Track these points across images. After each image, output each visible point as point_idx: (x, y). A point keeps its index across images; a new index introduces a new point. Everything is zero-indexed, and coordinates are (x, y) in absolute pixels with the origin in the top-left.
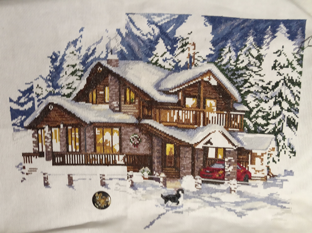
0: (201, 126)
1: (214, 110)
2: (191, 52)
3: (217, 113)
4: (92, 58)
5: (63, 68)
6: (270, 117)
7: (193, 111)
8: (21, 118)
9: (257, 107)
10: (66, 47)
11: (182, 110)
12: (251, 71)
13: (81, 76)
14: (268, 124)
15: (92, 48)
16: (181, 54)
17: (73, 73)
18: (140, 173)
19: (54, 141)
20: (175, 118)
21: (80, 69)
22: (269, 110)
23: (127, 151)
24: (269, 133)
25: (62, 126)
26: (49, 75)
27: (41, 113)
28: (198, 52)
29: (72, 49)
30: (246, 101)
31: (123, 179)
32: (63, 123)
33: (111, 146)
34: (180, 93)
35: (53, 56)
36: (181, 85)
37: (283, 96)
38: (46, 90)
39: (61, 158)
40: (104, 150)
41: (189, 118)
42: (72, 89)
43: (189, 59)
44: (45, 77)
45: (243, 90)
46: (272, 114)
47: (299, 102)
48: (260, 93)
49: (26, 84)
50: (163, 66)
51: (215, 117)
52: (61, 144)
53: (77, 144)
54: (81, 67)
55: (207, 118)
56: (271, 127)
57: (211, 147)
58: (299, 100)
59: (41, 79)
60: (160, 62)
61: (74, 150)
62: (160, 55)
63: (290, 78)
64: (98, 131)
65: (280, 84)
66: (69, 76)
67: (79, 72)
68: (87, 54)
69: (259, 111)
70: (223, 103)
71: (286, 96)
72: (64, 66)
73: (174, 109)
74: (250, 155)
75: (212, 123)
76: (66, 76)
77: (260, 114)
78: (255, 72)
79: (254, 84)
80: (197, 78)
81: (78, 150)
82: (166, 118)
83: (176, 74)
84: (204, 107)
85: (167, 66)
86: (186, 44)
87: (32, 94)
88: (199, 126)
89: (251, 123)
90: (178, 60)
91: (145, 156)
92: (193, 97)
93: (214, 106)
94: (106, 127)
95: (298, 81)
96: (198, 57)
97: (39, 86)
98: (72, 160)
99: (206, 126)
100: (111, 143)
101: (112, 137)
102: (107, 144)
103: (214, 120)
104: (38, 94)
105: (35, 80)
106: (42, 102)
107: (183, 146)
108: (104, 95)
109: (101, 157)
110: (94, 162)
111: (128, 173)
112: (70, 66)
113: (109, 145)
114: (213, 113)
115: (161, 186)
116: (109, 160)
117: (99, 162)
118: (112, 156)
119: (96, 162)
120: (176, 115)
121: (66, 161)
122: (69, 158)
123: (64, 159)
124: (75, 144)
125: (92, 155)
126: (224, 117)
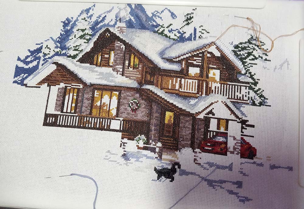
0: (204, 95)
1: (217, 81)
2: (196, 26)
3: (220, 83)
4: (101, 24)
5: (73, 32)
10: (79, 14)
11: (185, 79)
12: (254, 45)
13: (89, 40)
15: (103, 16)
16: (186, 26)
17: (81, 37)
18: (135, 142)
20: (177, 85)
21: (89, 33)
23: (124, 116)
26: (59, 38)
28: (202, 26)
29: (84, 15)
30: (251, 73)
33: (108, 108)
34: (184, 62)
35: (66, 21)
36: (184, 54)
39: (54, 118)
40: (100, 113)
42: (79, 51)
43: (193, 31)
44: (55, 39)
45: (247, 62)
49: (37, 44)
50: (168, 36)
51: (218, 87)
52: (56, 104)
53: (74, 105)
54: (90, 32)
55: (210, 88)
57: (213, 118)
59: (51, 40)
60: (166, 32)
61: (69, 111)
62: (166, 26)
64: (96, 93)
66: (77, 39)
67: (87, 36)
68: (97, 20)
70: (226, 74)
72: (75, 30)
73: (177, 77)
75: (215, 93)
76: (74, 39)
78: (258, 46)
79: (258, 57)
80: (201, 49)
81: (73, 111)
82: (168, 85)
83: (180, 44)
84: (207, 77)
85: (172, 36)
86: (191, 18)
87: (40, 54)
88: (201, 95)
89: (256, 95)
91: (143, 122)
92: (196, 66)
94: (106, 90)
97: (48, 47)
98: (65, 121)
99: (208, 95)
100: (108, 106)
101: (110, 100)
102: (104, 107)
103: (217, 90)
104: (46, 54)
105: (45, 41)
106: (48, 61)
107: (183, 115)
108: (109, 58)
109: (96, 120)
110: (87, 125)
111: (122, 140)
112: (80, 30)
113: (106, 108)
114: (216, 83)
115: (156, 158)
116: (103, 125)
117: (92, 125)
118: (108, 121)
119: (90, 125)
120: (178, 82)
121: (58, 121)
122: (61, 119)
123: (56, 120)
124: (71, 105)
125: (87, 117)
126: (228, 87)
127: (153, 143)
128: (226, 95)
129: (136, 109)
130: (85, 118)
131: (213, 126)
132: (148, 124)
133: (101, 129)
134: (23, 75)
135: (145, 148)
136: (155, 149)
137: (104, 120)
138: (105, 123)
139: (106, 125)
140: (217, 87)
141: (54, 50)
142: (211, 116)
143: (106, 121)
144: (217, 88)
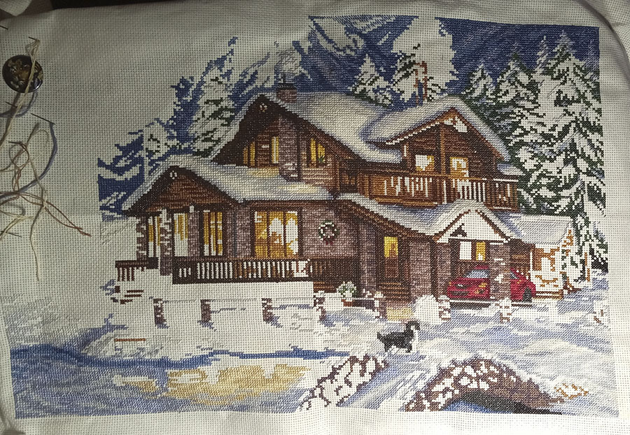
0: (445, 203)
1: (465, 176)
2: (421, 77)
3: (470, 181)
4: (250, 88)
5: (198, 106)
6: (560, 186)
7: (428, 178)
8: (117, 196)
9: (537, 170)
10: (205, 71)
11: (410, 177)
12: (522, 109)
13: (229, 120)
14: (558, 198)
15: (251, 71)
16: (404, 80)
17: (215, 115)
18: (338, 294)
19: (177, 236)
20: (398, 189)
21: (228, 108)
22: (558, 173)
23: (312, 252)
24: (562, 214)
25: (192, 208)
26: (172, 119)
27: (154, 186)
28: (432, 78)
29: (215, 72)
30: (519, 159)
31: (307, 306)
32: (193, 204)
33: (283, 242)
34: (405, 146)
35: (181, 84)
36: (405, 133)
37: (578, 148)
39: (190, 269)
40: (269, 252)
41: (422, 190)
42: (214, 141)
43: (417, 88)
44: (164, 121)
45: (511, 140)
46: (562, 180)
47: (603, 159)
48: (541, 144)
49: (130, 133)
50: (374, 100)
52: (189, 243)
53: (220, 242)
54: (231, 104)
55: (454, 189)
56: (564, 203)
57: (462, 240)
58: (602, 156)
59: (157, 125)
60: (369, 93)
61: (214, 253)
63: (585, 120)
64: (258, 217)
65: (571, 129)
66: (208, 119)
67: (226, 112)
68: (241, 81)
69: (541, 176)
70: (478, 164)
71: (582, 149)
72: (201, 102)
73: (396, 175)
74: (531, 254)
75: (463, 197)
76: (202, 120)
77: (544, 181)
78: (528, 110)
79: (529, 130)
80: (433, 122)
81: (221, 253)
82: (382, 190)
83: (396, 114)
84: (448, 171)
86: (412, 64)
87: (140, 152)
88: (441, 204)
89: (530, 196)
90: (399, 90)
91: (347, 259)
92: (428, 153)
93: (464, 169)
94: (274, 210)
95: (597, 125)
96: (433, 85)
97: (153, 138)
98: (210, 272)
99: (453, 202)
100: (283, 238)
101: (285, 227)
102: (275, 240)
103: (466, 192)
104: (151, 151)
105: (146, 126)
106: (158, 165)
107: (415, 240)
108: (270, 151)
109: (264, 265)
110: (250, 274)
111: (315, 294)
112: (211, 101)
113: (278, 242)
114: (463, 181)
115: (378, 317)
116: (279, 272)
117: (260, 274)
118: (285, 264)
119: (255, 274)
120: (399, 184)
121: (199, 273)
122: (203, 269)
123: (194, 271)
124: (216, 242)
125: (247, 261)
126: (484, 186)
127: (369, 293)
128: (482, 200)
129: (333, 238)
130: (245, 263)
131: (465, 253)
132: (356, 261)
133: (276, 279)
134: (116, 193)
135: (356, 304)
136: (373, 302)
137: (278, 263)
138: (281, 268)
139: (283, 272)
140: (466, 188)
141: (166, 144)
142: (461, 238)
143: (283, 265)
144: (466, 190)
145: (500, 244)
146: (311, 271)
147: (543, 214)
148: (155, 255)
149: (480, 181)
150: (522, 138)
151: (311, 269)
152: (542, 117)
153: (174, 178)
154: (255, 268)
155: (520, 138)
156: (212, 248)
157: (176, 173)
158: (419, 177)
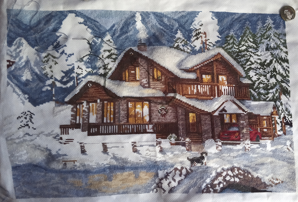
0: (216, 97)
1: (225, 84)
2: (204, 39)
3: (228, 86)
5: (100, 52)
6: (269, 87)
7: (209, 85)
9: (258, 80)
11: (200, 85)
12: (250, 53)
13: (115, 60)
14: (268, 94)
16: (196, 41)
17: (109, 57)
18: (168, 140)
19: (91, 114)
20: (195, 91)
22: (268, 82)
23: (155, 121)
24: (270, 100)
25: (99, 101)
26: (88, 59)
27: (81, 90)
28: (209, 40)
29: (109, 37)
30: (249, 76)
31: (153, 145)
32: (99, 99)
33: (142, 116)
34: (198, 71)
36: (198, 65)
37: (277, 70)
38: (86, 70)
39: (96, 129)
40: (135, 120)
41: (206, 91)
42: (108, 69)
43: (202, 45)
45: (246, 67)
46: (270, 85)
47: (289, 75)
48: (259, 69)
49: (68, 65)
50: (183, 50)
52: (97, 117)
53: (112, 116)
54: (116, 52)
55: (221, 91)
56: (270, 96)
57: (225, 114)
58: (289, 73)
60: (181, 46)
61: (109, 121)
63: (280, 57)
64: (130, 105)
65: (274, 62)
66: (105, 59)
67: (114, 55)
69: (260, 83)
71: (279, 71)
72: (102, 51)
73: (194, 84)
75: (225, 94)
77: (261, 86)
78: (253, 53)
79: (254, 62)
80: (210, 59)
81: (112, 121)
82: (188, 92)
83: (193, 56)
84: (218, 82)
85: (186, 50)
86: (199, 33)
87: (73, 74)
88: (215, 97)
89: (255, 93)
90: (194, 45)
91: (172, 124)
92: (208, 74)
93: (225, 81)
94: (138, 101)
95: (286, 59)
96: (209, 43)
97: (80, 67)
98: (106, 130)
99: (220, 97)
100: (142, 114)
101: (143, 109)
102: (138, 115)
103: (226, 91)
104: (79, 74)
105: (76, 62)
106: (82, 80)
107: (202, 114)
108: (135, 74)
109: (133, 127)
110: (126, 131)
111: (157, 140)
112: (107, 50)
113: (140, 116)
116: (140, 130)
117: (131, 131)
118: (143, 126)
119: (128, 131)
121: (101, 130)
122: (103, 128)
123: (98, 129)
124: (110, 116)
125: (125, 125)
126: (234, 89)
127: (183, 139)
128: (233, 95)
129: (165, 114)
130: (124, 126)
131: (227, 120)
132: (176, 124)
133: (139, 132)
135: (177, 144)
136: (185, 143)
137: (140, 125)
139: (142, 129)
143: (142, 127)
144: (226, 90)
145: (243, 115)
146: (155, 129)
147: (261, 101)
148: (79, 122)
149: (231, 86)
150: (251, 66)
151: (155, 128)
152: (260, 56)
153: (90, 87)
154: (128, 128)
155: (250, 66)
156: (108, 119)
157: (91, 84)
158: (205, 85)
